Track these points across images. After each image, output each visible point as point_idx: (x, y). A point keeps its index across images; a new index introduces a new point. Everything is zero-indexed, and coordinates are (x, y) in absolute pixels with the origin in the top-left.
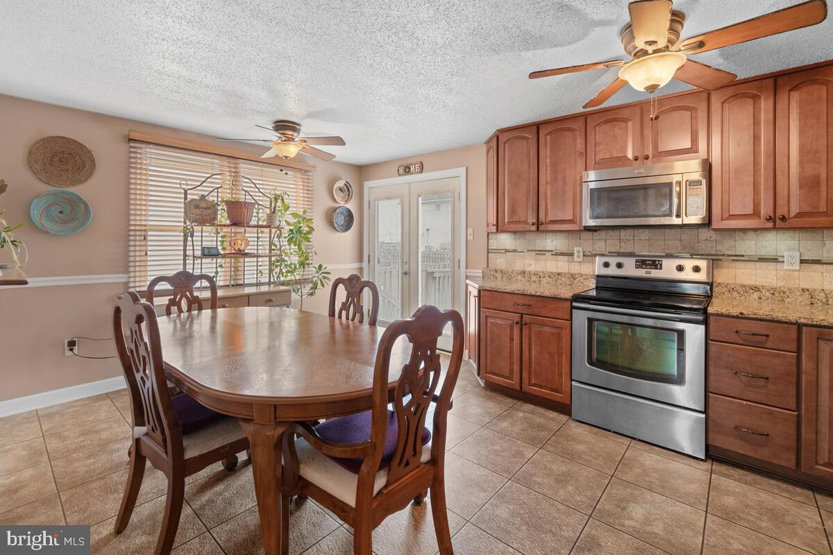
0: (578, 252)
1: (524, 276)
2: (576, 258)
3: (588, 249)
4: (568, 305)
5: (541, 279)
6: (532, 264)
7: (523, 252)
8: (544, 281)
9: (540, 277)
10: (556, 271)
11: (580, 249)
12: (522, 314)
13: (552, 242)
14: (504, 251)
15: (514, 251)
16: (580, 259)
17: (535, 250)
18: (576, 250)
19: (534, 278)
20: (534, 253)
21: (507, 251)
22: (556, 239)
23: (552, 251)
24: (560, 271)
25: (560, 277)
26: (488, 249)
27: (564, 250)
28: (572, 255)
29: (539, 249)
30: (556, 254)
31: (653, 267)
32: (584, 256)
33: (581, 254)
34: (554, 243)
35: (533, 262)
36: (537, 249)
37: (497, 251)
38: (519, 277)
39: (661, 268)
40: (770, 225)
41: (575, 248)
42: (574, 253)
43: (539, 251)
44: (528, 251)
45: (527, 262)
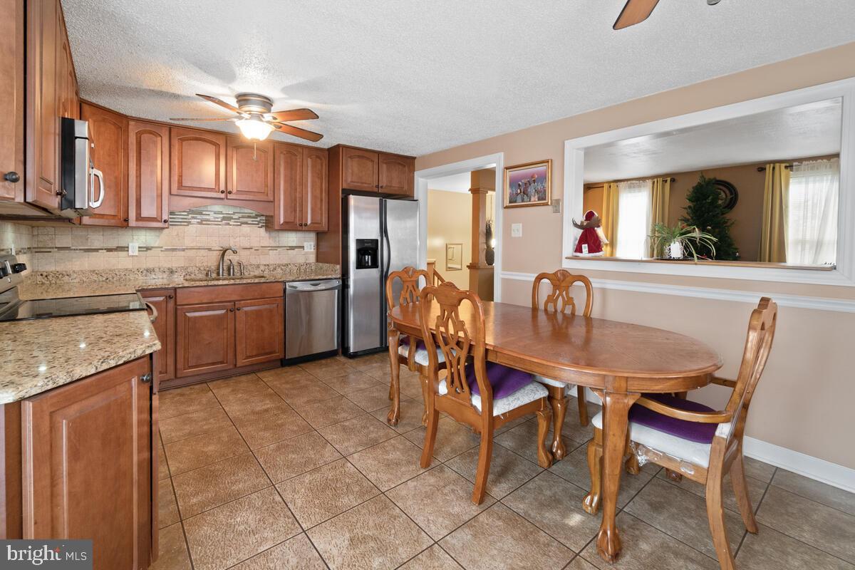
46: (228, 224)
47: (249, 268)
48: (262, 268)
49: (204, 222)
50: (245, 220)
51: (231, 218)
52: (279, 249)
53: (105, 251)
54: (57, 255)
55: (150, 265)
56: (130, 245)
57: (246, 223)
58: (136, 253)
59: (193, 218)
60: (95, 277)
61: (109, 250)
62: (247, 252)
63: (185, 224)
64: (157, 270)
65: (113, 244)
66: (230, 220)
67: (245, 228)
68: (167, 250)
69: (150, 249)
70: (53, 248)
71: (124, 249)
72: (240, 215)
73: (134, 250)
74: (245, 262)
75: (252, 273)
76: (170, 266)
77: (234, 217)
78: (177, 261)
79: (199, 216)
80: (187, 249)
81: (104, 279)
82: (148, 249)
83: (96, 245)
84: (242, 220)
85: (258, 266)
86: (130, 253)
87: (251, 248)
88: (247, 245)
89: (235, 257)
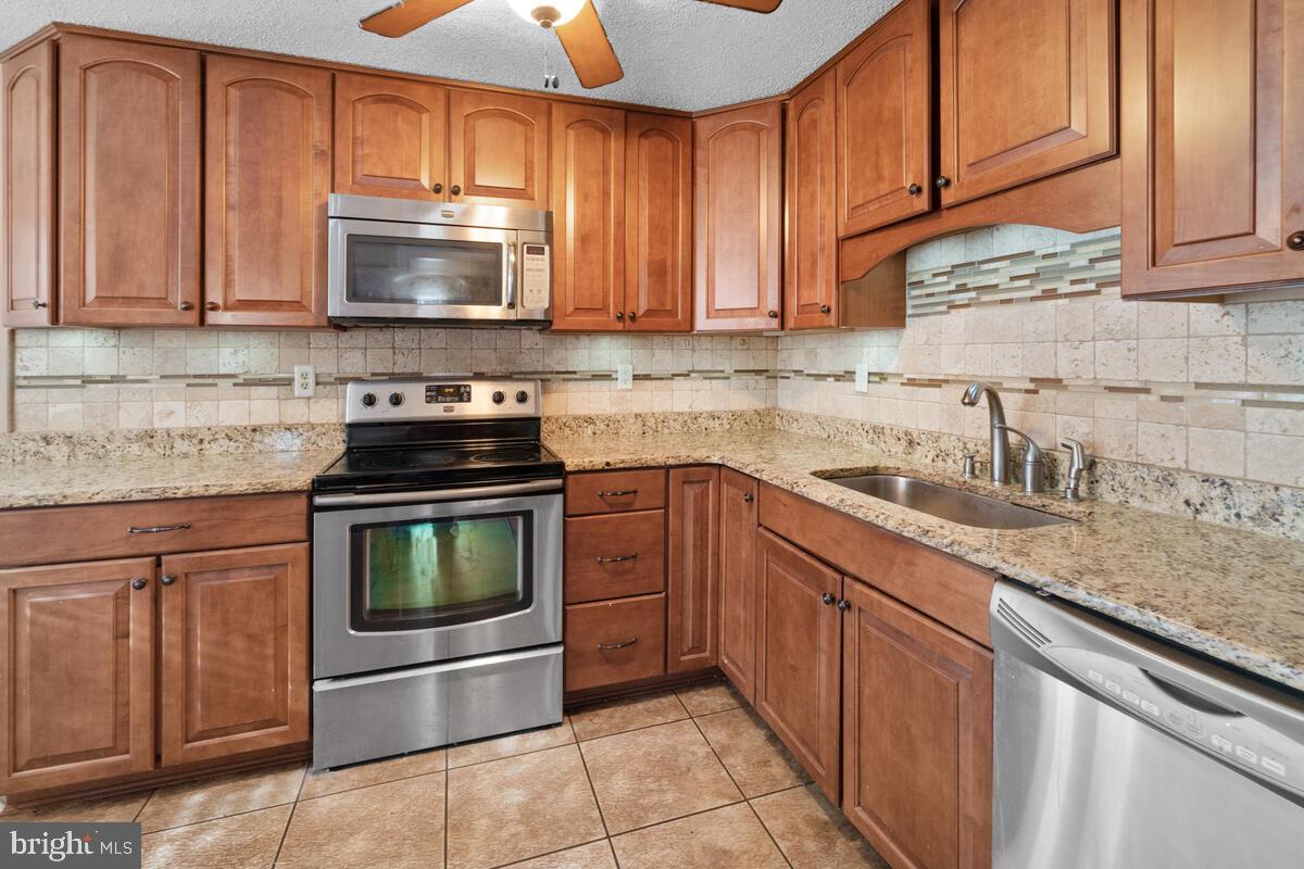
0: (304, 376)
2: (297, 390)
3: (329, 368)
4: (301, 504)
5: (205, 445)
6: (176, 412)
7: (145, 381)
8: (212, 451)
9: (201, 441)
10: (245, 423)
11: (309, 369)
12: (158, 557)
13: (235, 353)
14: (79, 382)
15: (114, 379)
16: (310, 392)
17: (185, 376)
18: (297, 371)
19: (181, 446)
20: (181, 384)
21: (87, 380)
22: (248, 347)
23: (234, 376)
24: (256, 422)
25: (258, 436)
26: (13, 377)
27: (271, 374)
28: (289, 382)
29: (198, 373)
30: (248, 383)
31: (457, 399)
32: (317, 384)
33: (311, 380)
34: (241, 358)
35: (177, 406)
36: (191, 371)
37: (50, 381)
38: (135, 449)
39: (469, 400)
40: (620, 326)
41: (296, 368)
42: (293, 379)
43: (195, 376)
44: (162, 377)
45: (158, 406)
46: (1050, 295)
47: (1124, 475)
48: (1191, 489)
49: (986, 298)
51: (1064, 269)
53: (832, 379)
56: (859, 368)
58: (864, 387)
59: (962, 288)
60: (818, 431)
61: (838, 378)
62: (1128, 405)
63: (944, 308)
64: (887, 432)
65: (840, 369)
66: (1060, 278)
67: (1119, 305)
68: (912, 382)
69: (886, 379)
70: (789, 371)
71: (848, 376)
72: (1090, 252)
73: (861, 382)
74: (1111, 448)
75: (1135, 502)
76: (911, 427)
77: (1074, 261)
78: (926, 413)
79: (972, 282)
80: (947, 381)
81: (826, 436)
82: (883, 377)
83: (825, 366)
85: (1167, 480)
86: (858, 386)
87: (1147, 391)
88: (1125, 376)
89: (1074, 421)
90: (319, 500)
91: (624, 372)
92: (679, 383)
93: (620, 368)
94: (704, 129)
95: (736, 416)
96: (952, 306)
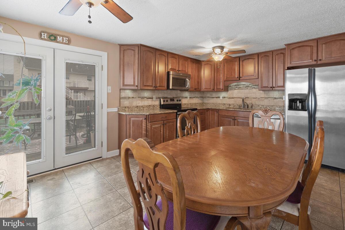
0: (155, 97)
1: (138, 108)
4: (175, 114)
6: (140, 103)
7: (136, 98)
8: (145, 109)
9: (143, 108)
11: (155, 96)
12: (164, 121)
14: (128, 98)
15: (133, 98)
16: (155, 100)
17: (141, 97)
19: (141, 108)
20: (140, 98)
21: (129, 98)
23: (146, 97)
24: (149, 104)
25: (150, 107)
26: (120, 97)
27: (150, 96)
28: (152, 98)
30: (148, 98)
33: (155, 98)
34: (147, 94)
35: (140, 102)
36: (141, 96)
37: (125, 98)
38: (136, 109)
39: (174, 101)
41: (154, 96)
42: (153, 98)
43: (142, 97)
44: (138, 97)
45: (138, 102)
46: (248, 89)
47: (255, 106)
48: (261, 106)
49: (239, 89)
50: (254, 87)
51: (249, 86)
52: (269, 99)
54: (207, 99)
55: (225, 103)
56: (221, 96)
57: (254, 88)
58: (222, 99)
59: (236, 87)
60: (213, 105)
61: (216, 98)
62: (255, 100)
65: (217, 96)
66: (248, 87)
67: (254, 90)
68: (229, 98)
71: (219, 97)
72: (252, 85)
73: (221, 98)
74: (254, 103)
75: (256, 108)
76: (229, 103)
77: (250, 86)
78: (231, 102)
79: (238, 87)
80: (234, 98)
82: (225, 97)
83: (214, 96)
84: (253, 87)
85: (259, 106)
86: (220, 99)
87: (257, 98)
88: (255, 97)
89: (250, 101)
90: (178, 113)
91: (189, 97)
92: (194, 99)
93: (188, 96)
94: (203, 63)
95: (200, 103)
96: (235, 89)
